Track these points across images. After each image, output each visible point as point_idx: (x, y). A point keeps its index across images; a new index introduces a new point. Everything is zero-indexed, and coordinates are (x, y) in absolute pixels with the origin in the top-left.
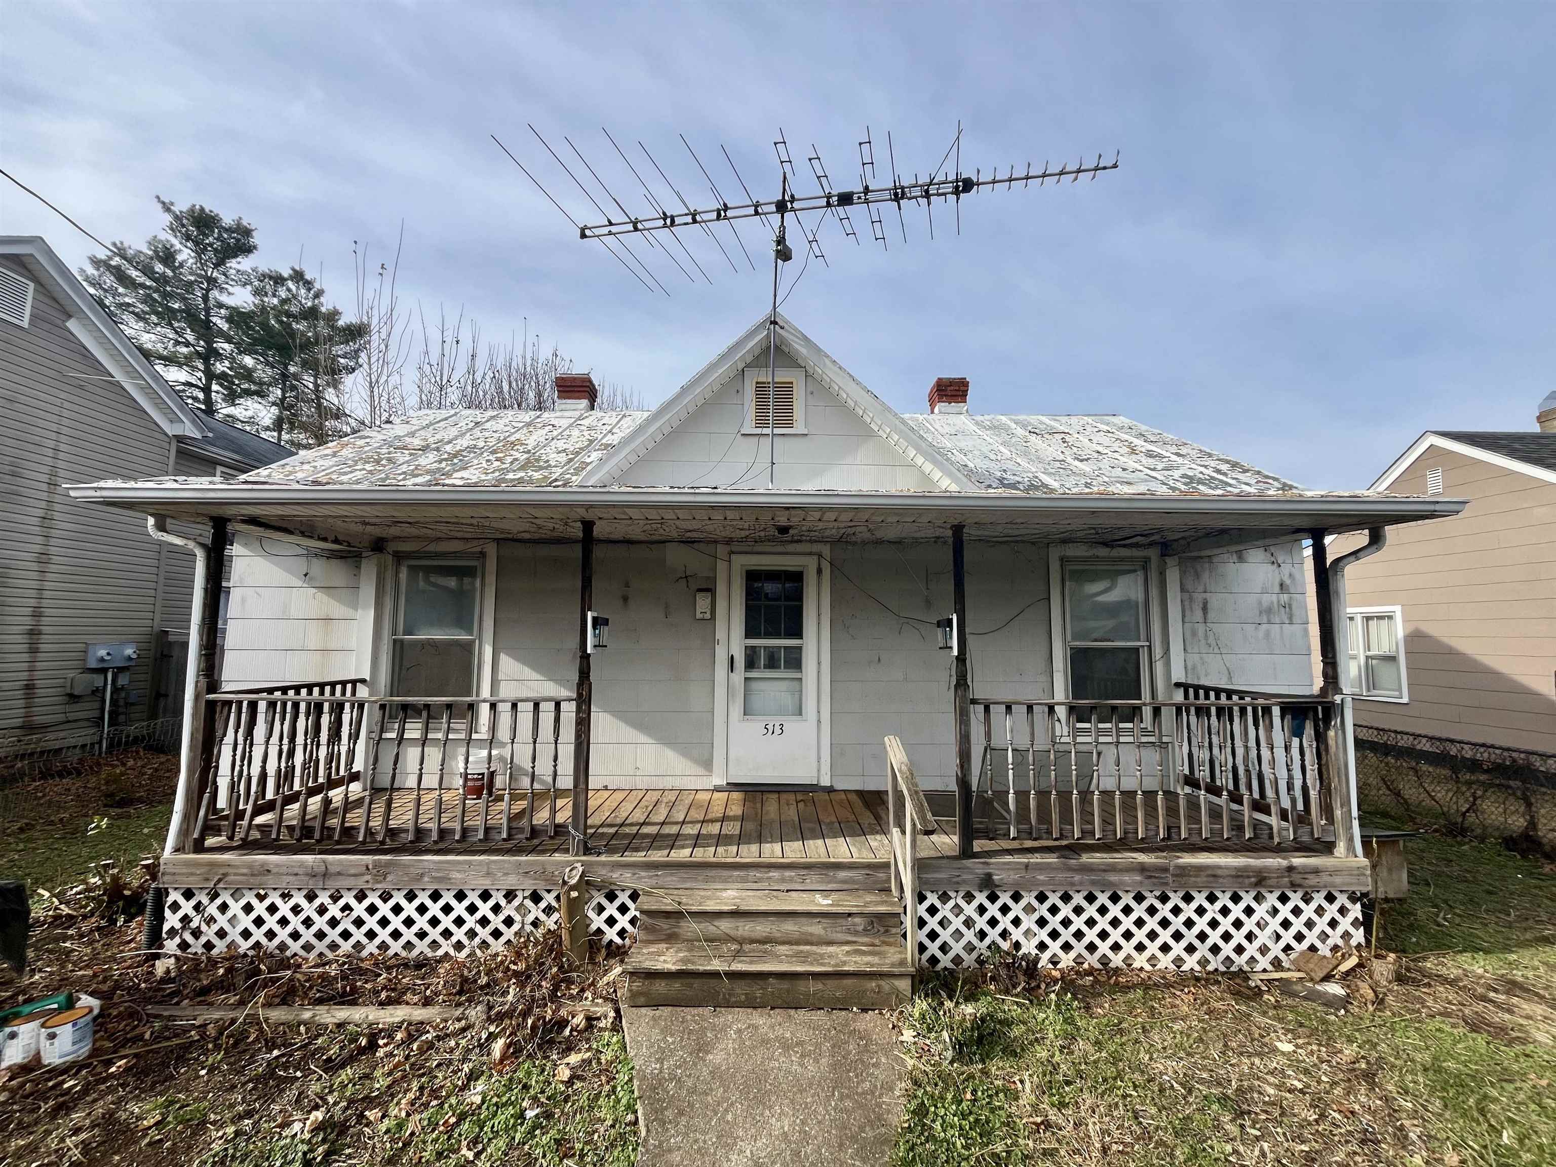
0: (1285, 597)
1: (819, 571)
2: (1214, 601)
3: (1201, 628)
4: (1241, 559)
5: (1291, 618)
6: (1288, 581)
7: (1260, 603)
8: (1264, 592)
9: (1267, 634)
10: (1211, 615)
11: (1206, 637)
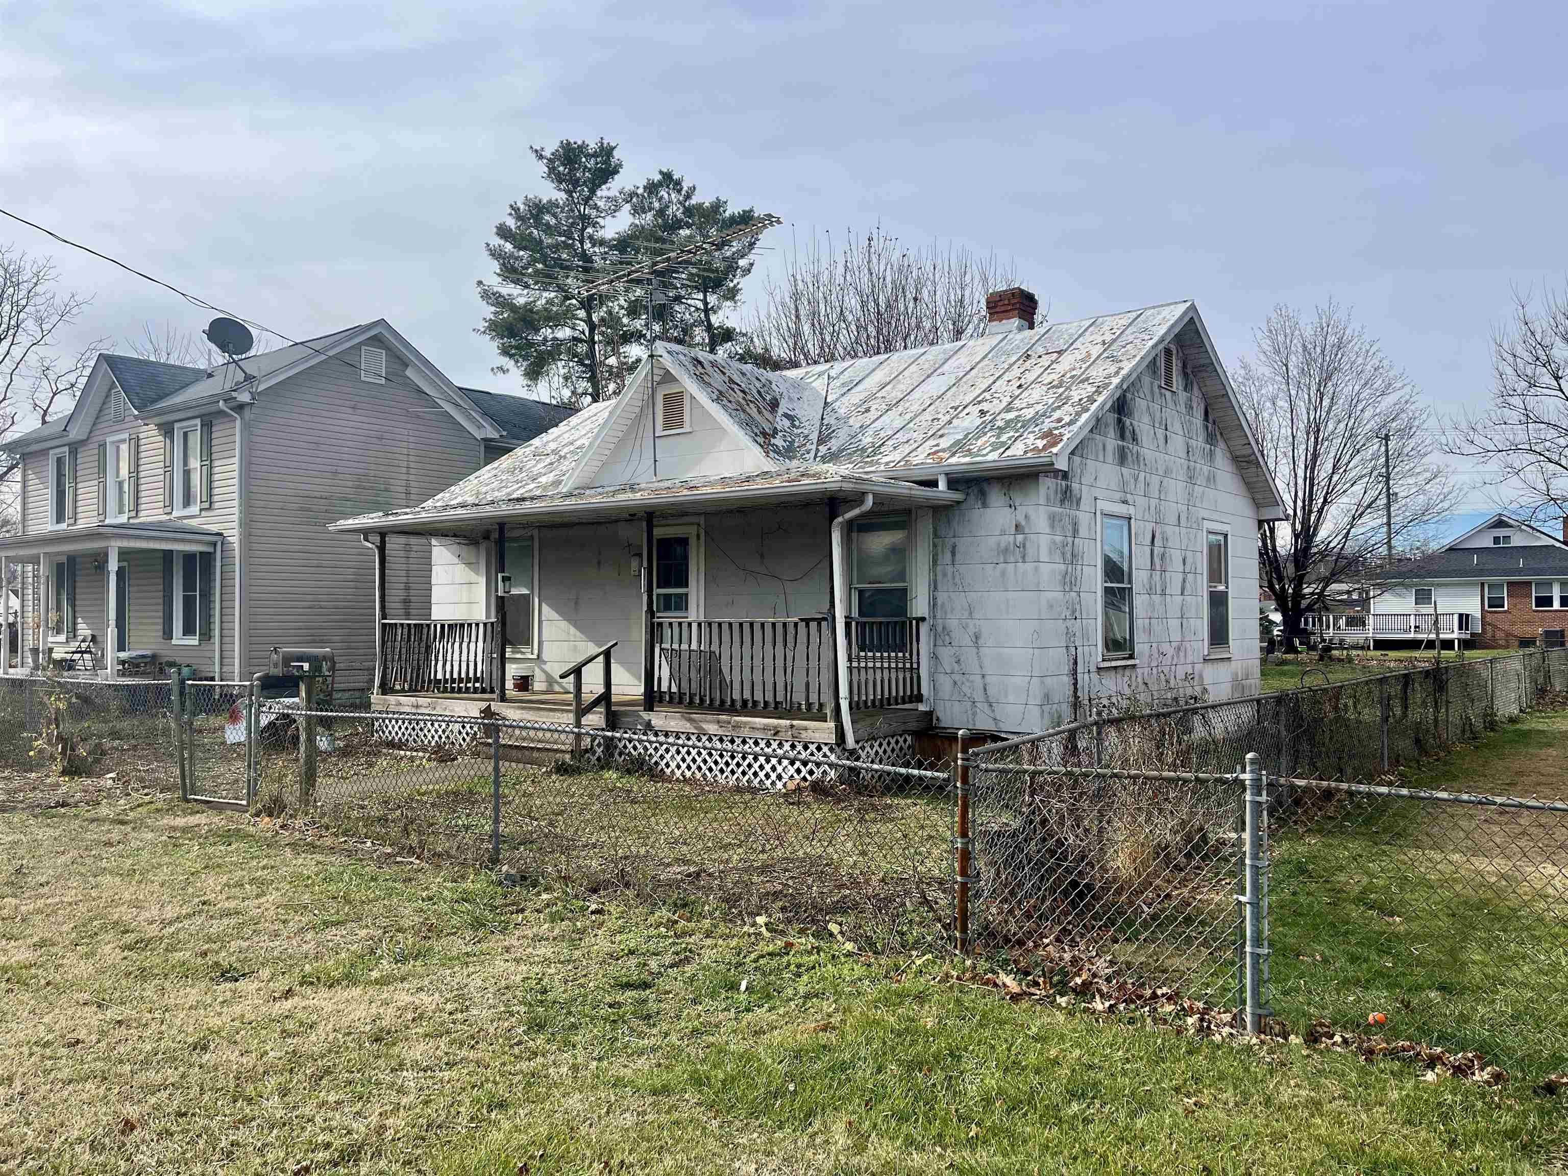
0: (1020, 538)
1: (698, 536)
2: (962, 544)
3: (950, 569)
4: (985, 505)
5: (1024, 557)
6: (1023, 523)
7: (999, 544)
8: (1003, 533)
9: (1003, 573)
10: (958, 557)
11: (954, 578)
